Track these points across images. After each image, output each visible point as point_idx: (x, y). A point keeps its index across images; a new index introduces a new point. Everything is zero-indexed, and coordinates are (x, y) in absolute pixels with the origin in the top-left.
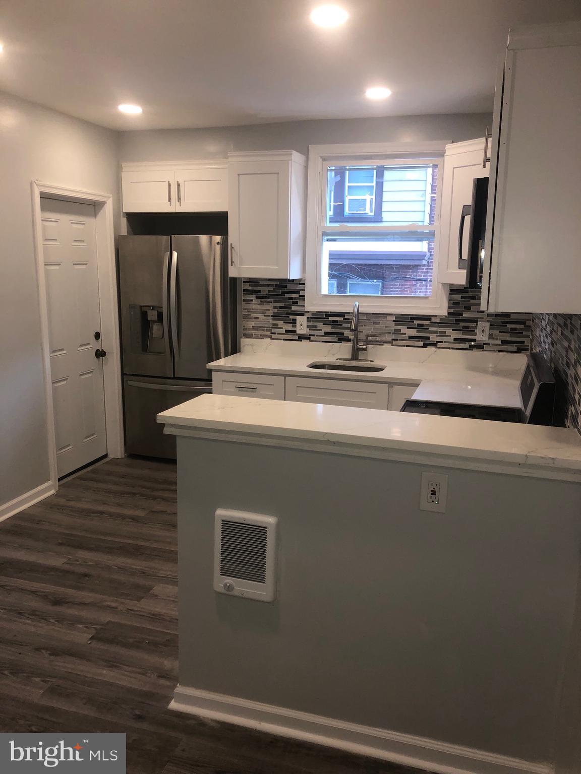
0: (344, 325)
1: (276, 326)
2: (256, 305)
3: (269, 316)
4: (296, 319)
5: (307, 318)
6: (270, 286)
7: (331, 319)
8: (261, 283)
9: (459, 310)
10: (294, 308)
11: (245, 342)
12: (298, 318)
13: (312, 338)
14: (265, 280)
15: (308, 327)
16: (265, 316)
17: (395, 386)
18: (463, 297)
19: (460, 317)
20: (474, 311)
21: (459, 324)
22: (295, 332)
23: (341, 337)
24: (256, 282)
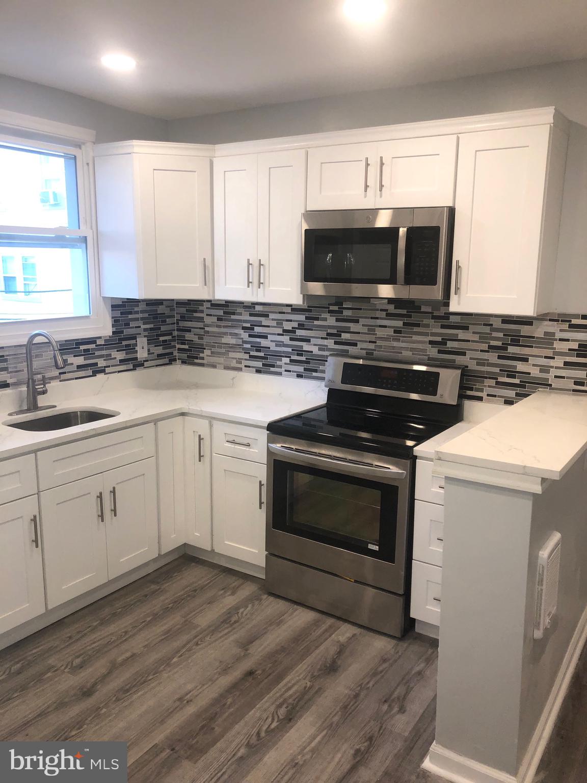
9: (120, 328)
17: (158, 423)
18: (122, 313)
19: (122, 336)
20: (133, 328)
21: (122, 343)
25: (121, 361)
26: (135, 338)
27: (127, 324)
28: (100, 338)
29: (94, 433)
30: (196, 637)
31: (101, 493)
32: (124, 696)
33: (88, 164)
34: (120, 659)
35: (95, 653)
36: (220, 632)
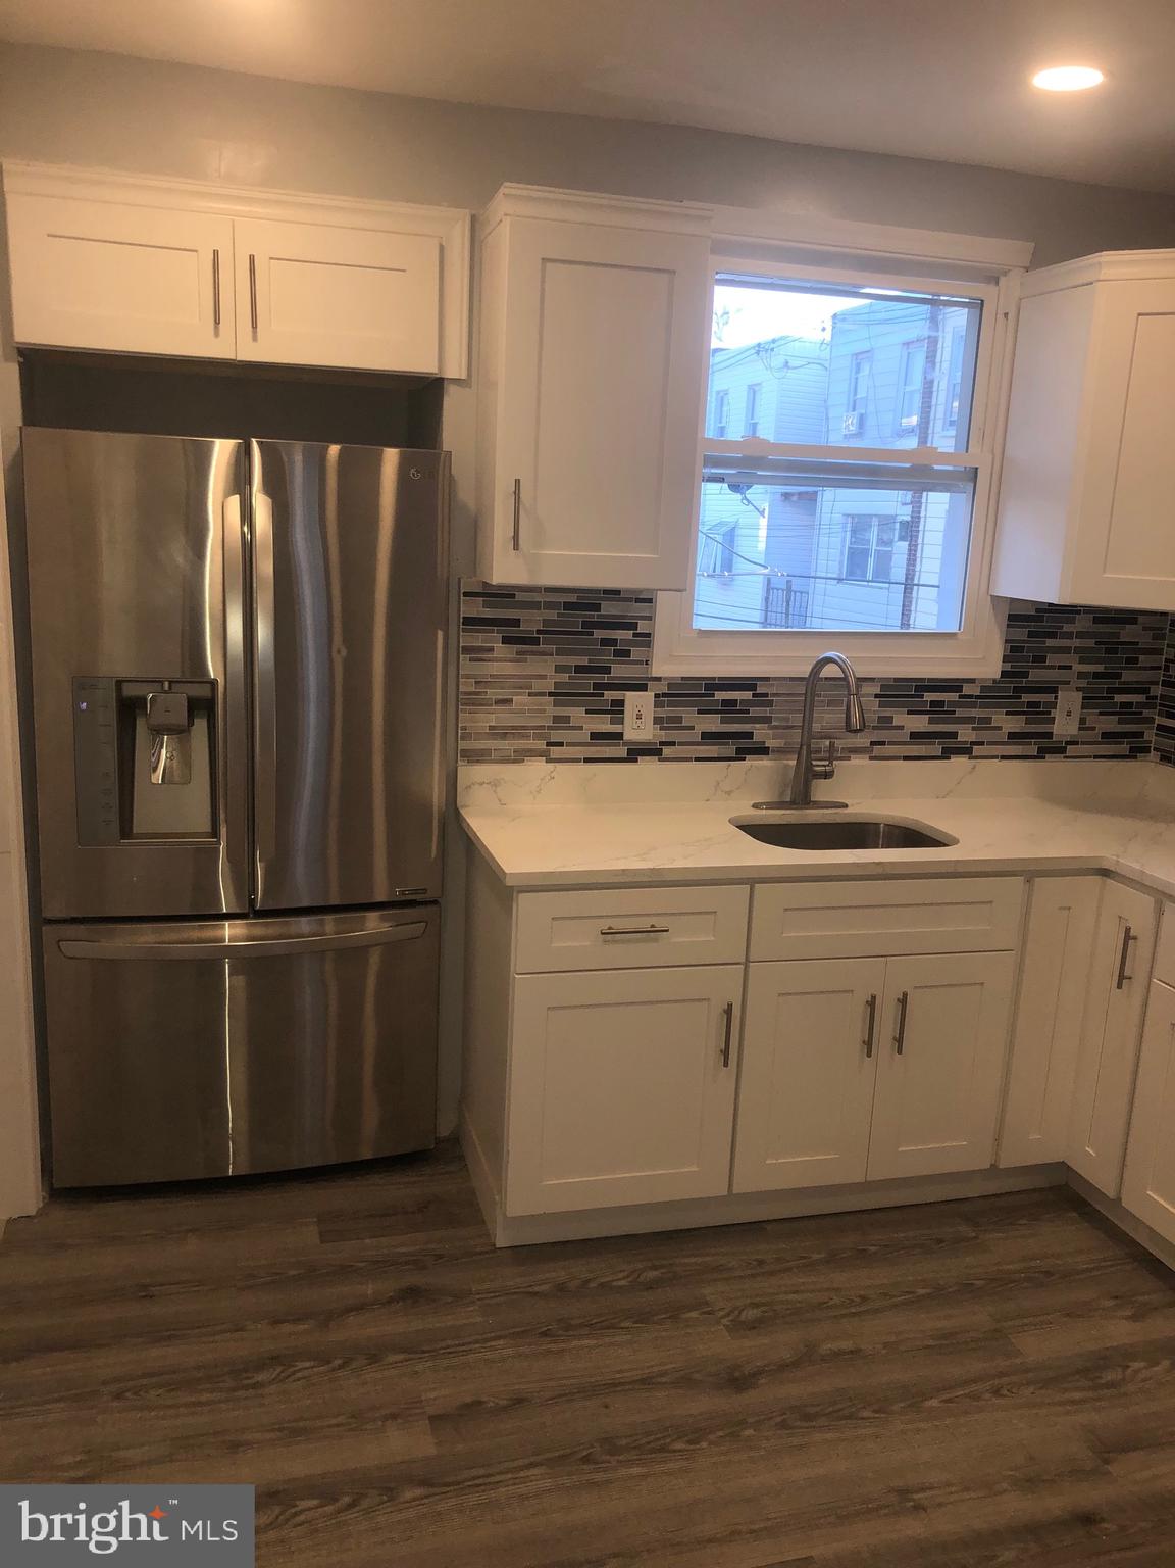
0: (754, 711)
1: (561, 721)
2: (502, 663)
3: (542, 694)
4: (623, 701)
5: (657, 696)
6: (549, 606)
7: (720, 696)
8: (520, 597)
9: (1020, 666)
10: (620, 671)
11: (469, 773)
12: (631, 697)
13: (667, 751)
15: (657, 720)
16: (530, 695)
17: (1037, 879)
18: (1031, 634)
19: (1024, 682)
20: (1052, 667)
21: (1020, 698)
22: (619, 736)
23: (744, 743)
24: (504, 595)
25: (1011, 735)
26: (1054, 691)
27: (1040, 660)
28: (972, 681)
29: (880, 870)
30: (1001, 1375)
31: (874, 998)
32: (798, 1423)
33: (1006, 315)
34: (827, 1347)
35: (789, 1312)
36: (1066, 1390)
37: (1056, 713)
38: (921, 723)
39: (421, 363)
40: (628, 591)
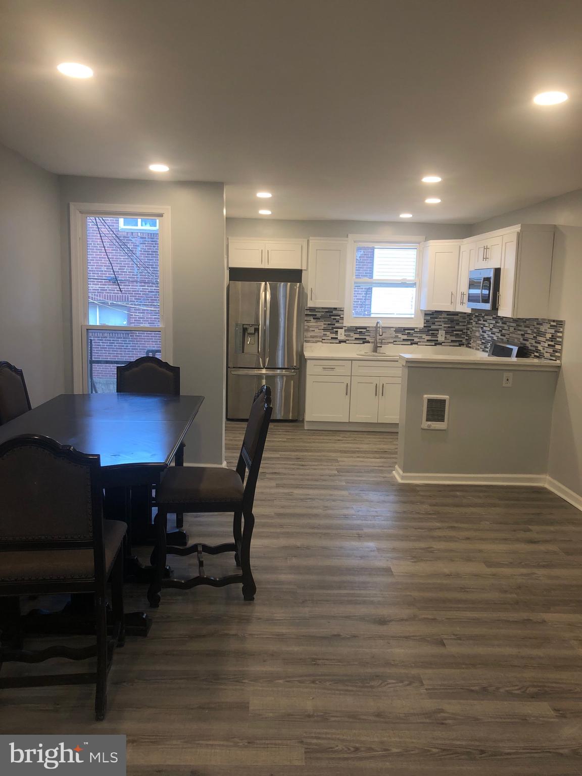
0: (366, 334)
1: (325, 335)
2: (313, 323)
3: (321, 329)
5: (345, 330)
6: (322, 312)
7: (359, 330)
8: (317, 310)
9: (429, 325)
10: (337, 325)
11: (305, 344)
12: (339, 330)
13: (347, 342)
14: (319, 308)
15: (345, 335)
16: (319, 329)
18: (431, 317)
19: (430, 328)
20: (437, 325)
21: (429, 332)
22: (337, 338)
23: (364, 340)
24: (312, 309)
25: (428, 340)
26: (438, 330)
27: (434, 323)
28: (417, 328)
29: (377, 359)
31: (377, 385)
37: (438, 336)
38: (405, 337)
39: (298, 267)
40: (339, 308)
